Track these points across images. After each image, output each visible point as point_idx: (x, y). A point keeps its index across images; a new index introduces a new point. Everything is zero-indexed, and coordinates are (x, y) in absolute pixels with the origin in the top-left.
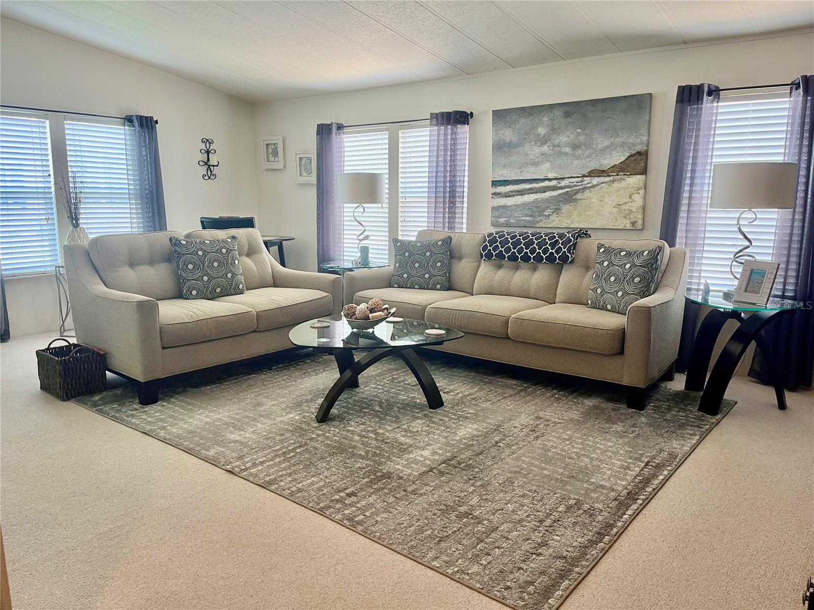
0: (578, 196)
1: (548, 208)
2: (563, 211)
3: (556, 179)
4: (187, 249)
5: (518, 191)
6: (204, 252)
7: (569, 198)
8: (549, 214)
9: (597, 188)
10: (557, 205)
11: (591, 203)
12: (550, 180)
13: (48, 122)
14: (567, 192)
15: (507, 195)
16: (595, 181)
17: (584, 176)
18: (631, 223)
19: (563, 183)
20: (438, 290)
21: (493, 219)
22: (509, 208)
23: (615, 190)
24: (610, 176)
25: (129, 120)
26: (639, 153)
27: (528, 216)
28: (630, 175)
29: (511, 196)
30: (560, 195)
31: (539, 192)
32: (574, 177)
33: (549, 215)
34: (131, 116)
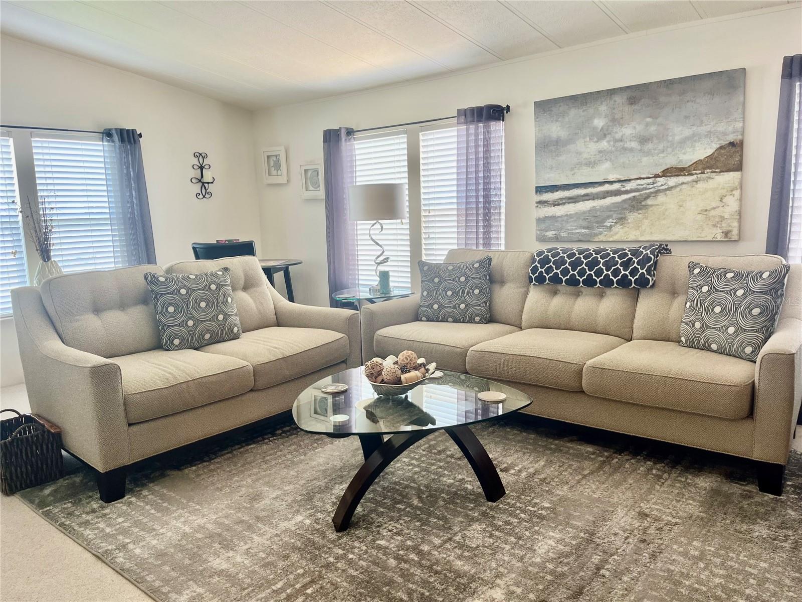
0: (649, 202)
1: (609, 217)
2: (629, 221)
3: (619, 181)
4: (167, 288)
5: (570, 198)
6: (188, 289)
7: (638, 204)
8: (611, 225)
9: (674, 191)
10: (620, 214)
11: (666, 210)
12: (611, 183)
13: (11, 140)
14: (634, 197)
15: (556, 204)
16: (672, 181)
17: (657, 176)
18: (723, 233)
19: (628, 186)
20: (477, 323)
21: (538, 232)
22: (560, 219)
23: (700, 192)
24: (692, 174)
25: (107, 134)
26: (732, 144)
27: (584, 228)
28: (720, 172)
29: (561, 204)
30: (625, 201)
31: (598, 198)
32: (644, 179)
33: (611, 227)
34: (110, 130)
